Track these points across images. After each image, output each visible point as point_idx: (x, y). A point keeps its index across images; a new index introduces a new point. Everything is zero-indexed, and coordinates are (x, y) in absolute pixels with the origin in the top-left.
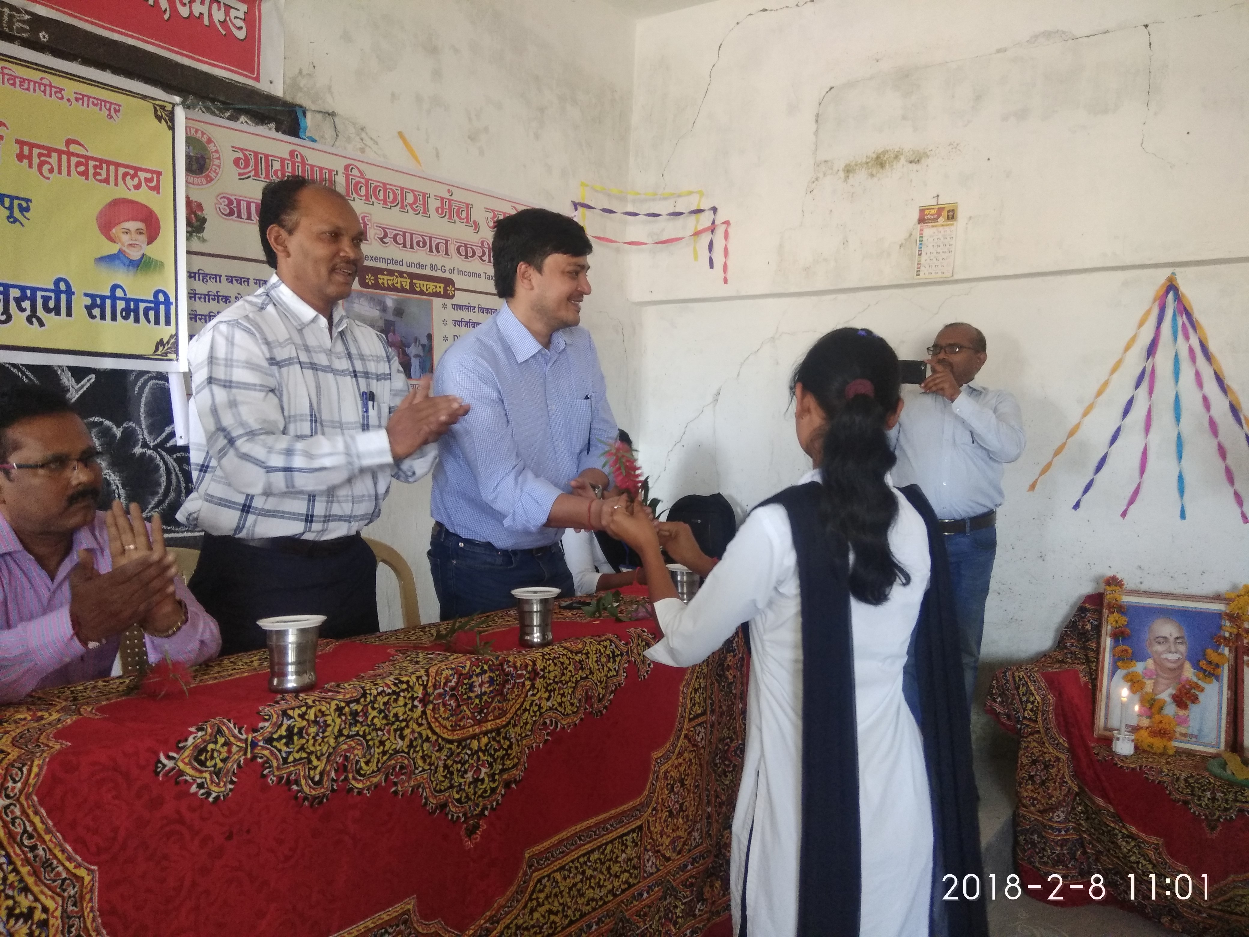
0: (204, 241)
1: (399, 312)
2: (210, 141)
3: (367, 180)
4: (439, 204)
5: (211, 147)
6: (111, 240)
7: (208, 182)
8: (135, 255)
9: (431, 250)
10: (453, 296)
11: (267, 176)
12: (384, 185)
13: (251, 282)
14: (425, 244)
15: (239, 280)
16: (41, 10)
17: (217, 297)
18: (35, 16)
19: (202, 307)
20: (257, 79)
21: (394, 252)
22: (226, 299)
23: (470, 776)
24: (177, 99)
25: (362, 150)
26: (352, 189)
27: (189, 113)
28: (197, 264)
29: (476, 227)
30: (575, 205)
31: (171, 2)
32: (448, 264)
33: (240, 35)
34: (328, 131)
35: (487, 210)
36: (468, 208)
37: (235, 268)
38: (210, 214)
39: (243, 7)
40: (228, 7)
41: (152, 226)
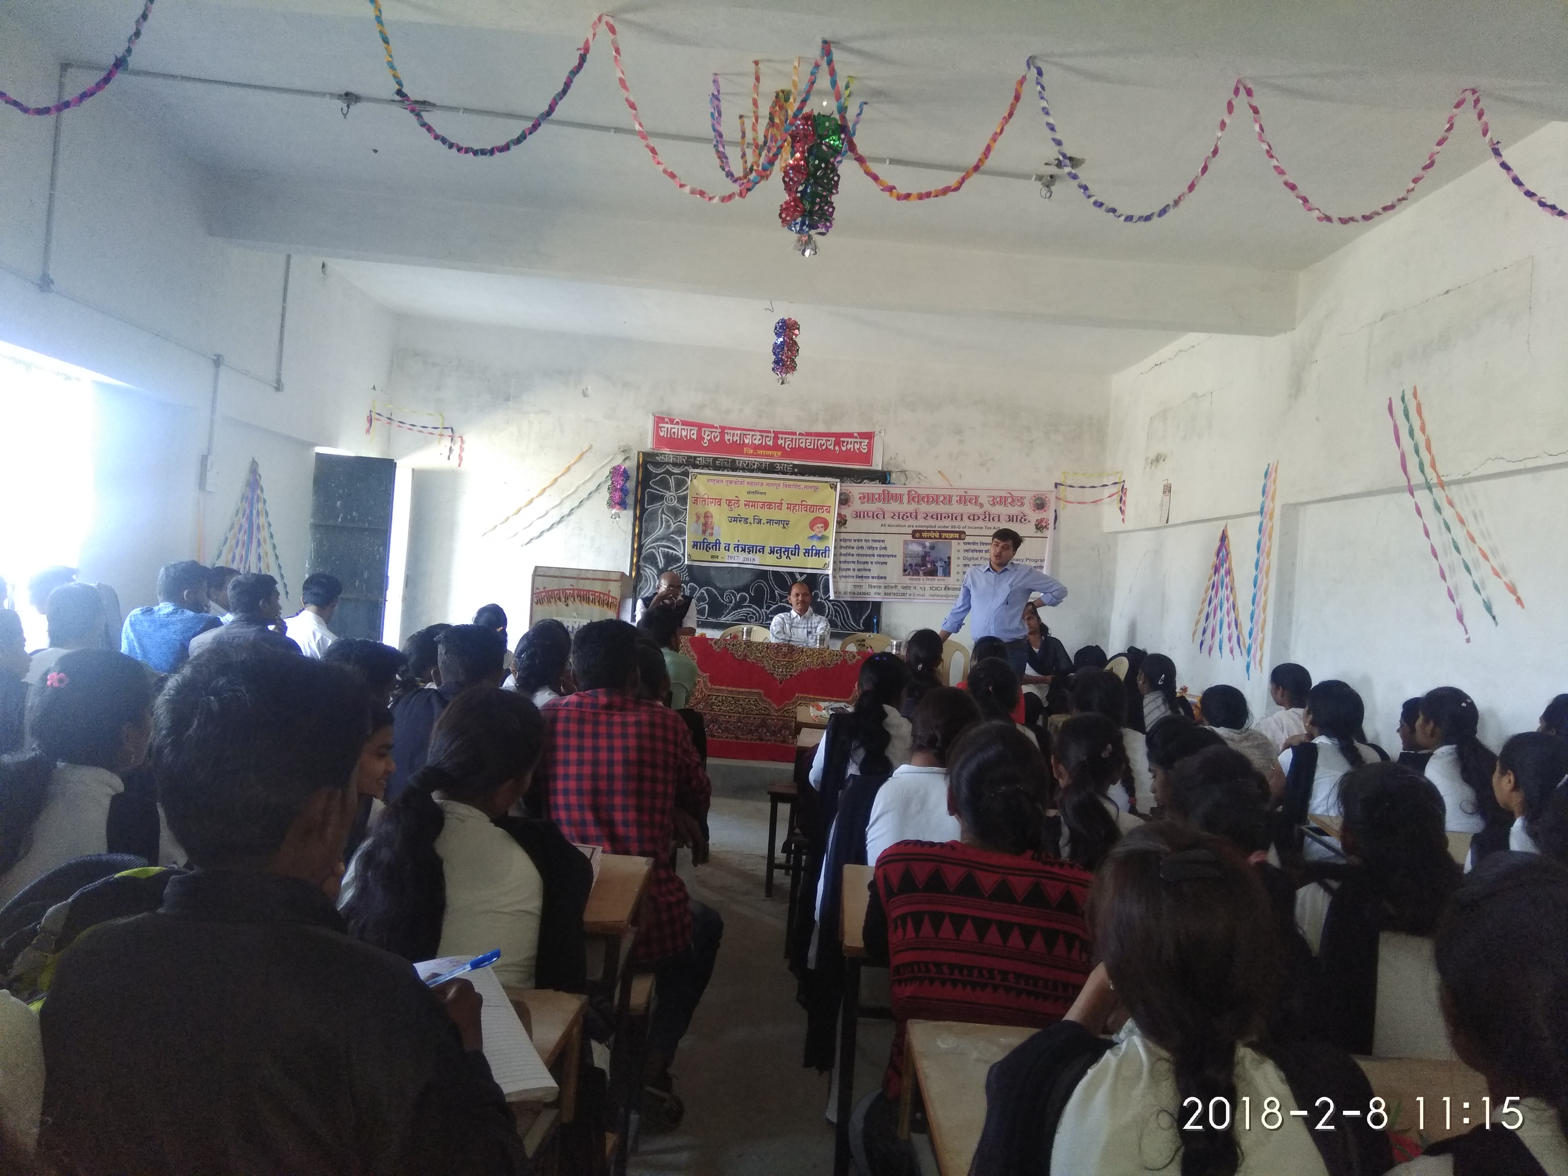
0: (846, 528)
1: (932, 547)
2: (850, 492)
3: (919, 495)
4: (958, 498)
5: (851, 494)
6: (813, 531)
7: (849, 507)
8: (820, 535)
9: (952, 519)
10: (964, 539)
11: (872, 501)
12: (928, 496)
13: (863, 541)
14: (949, 517)
15: (858, 541)
16: (796, 462)
17: (850, 547)
18: (794, 465)
19: (843, 551)
20: (871, 466)
21: (931, 522)
22: (853, 548)
23: (781, 670)
24: (839, 480)
25: (919, 482)
26: (911, 499)
27: (843, 484)
28: (843, 536)
29: (981, 505)
30: (1056, 485)
31: (840, 447)
32: (962, 524)
33: (865, 451)
34: (903, 479)
35: (989, 497)
36: (976, 497)
37: (856, 537)
38: (849, 518)
39: (867, 441)
40: (861, 443)
41: (826, 525)
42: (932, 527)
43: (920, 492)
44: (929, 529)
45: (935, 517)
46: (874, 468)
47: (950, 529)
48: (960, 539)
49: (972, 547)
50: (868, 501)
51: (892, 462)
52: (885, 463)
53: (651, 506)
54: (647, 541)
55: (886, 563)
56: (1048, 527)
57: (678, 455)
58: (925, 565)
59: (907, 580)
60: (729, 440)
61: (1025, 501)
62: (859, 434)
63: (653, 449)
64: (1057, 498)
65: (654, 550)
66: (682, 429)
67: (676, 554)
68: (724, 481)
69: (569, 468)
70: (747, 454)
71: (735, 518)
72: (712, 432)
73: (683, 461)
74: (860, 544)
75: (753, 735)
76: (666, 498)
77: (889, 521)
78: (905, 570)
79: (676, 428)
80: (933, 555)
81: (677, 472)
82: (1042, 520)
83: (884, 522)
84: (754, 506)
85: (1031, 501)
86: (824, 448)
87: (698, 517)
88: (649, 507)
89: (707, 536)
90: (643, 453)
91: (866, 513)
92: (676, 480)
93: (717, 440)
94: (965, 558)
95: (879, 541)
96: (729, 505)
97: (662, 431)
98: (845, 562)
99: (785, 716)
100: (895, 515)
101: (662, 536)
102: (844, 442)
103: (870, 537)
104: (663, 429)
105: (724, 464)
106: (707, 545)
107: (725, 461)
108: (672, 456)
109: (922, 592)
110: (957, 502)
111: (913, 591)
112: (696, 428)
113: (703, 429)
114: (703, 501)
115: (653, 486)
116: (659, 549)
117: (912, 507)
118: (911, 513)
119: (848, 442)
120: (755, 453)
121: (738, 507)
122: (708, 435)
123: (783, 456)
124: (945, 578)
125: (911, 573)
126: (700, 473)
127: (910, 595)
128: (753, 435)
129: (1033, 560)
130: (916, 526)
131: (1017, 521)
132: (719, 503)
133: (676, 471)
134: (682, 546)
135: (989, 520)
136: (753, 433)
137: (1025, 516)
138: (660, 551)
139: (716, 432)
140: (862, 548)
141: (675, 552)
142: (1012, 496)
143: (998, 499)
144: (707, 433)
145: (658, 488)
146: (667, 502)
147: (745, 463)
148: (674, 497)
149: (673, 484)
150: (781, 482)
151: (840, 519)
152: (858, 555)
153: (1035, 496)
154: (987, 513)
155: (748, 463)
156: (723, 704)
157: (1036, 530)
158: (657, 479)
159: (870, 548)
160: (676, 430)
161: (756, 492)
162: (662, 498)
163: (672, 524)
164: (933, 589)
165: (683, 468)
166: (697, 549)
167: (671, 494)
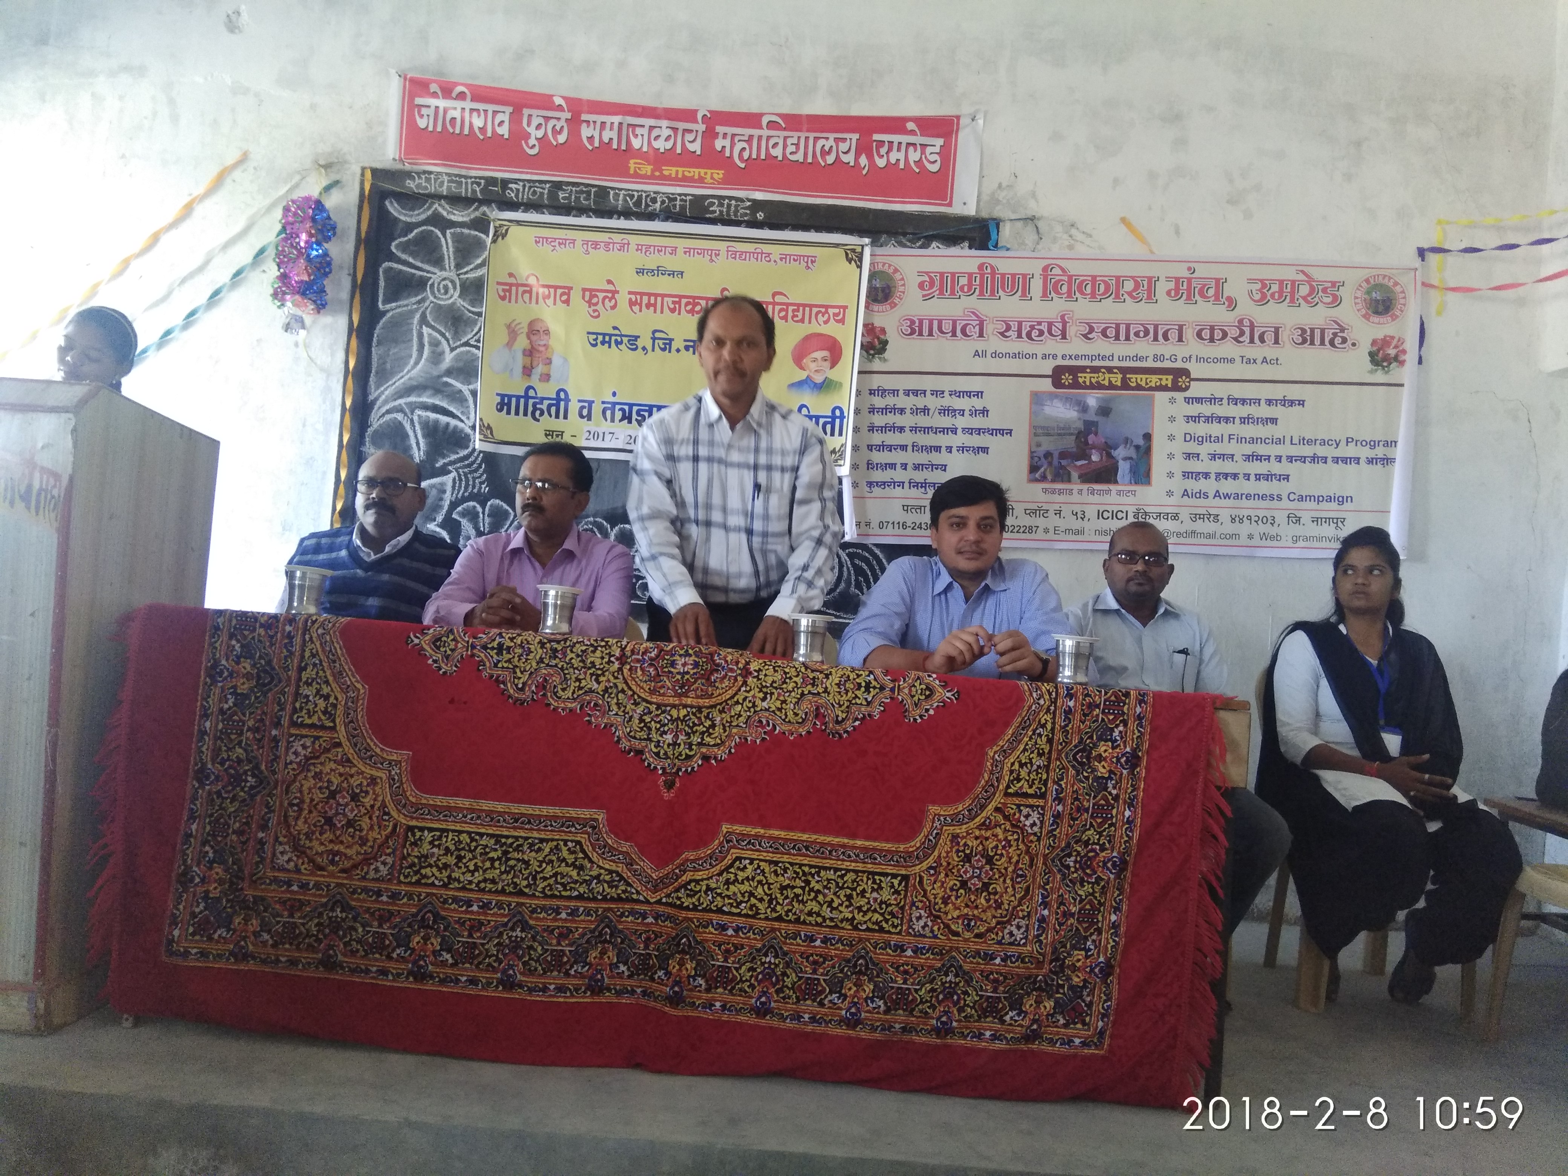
0: (885, 360)
1: (1105, 411)
2: (896, 270)
3: (1070, 277)
5: (898, 276)
6: (802, 368)
7: (892, 308)
8: (819, 379)
9: (1156, 339)
10: (1187, 388)
11: (953, 293)
12: (1094, 278)
13: (928, 393)
14: (1147, 333)
15: (916, 393)
16: (759, 196)
17: (894, 410)
18: (754, 201)
19: (879, 420)
20: (950, 205)
21: (1101, 346)
22: (902, 411)
23: (669, 738)
24: (867, 240)
25: (1071, 247)
26: (1051, 288)
27: (879, 251)
28: (877, 381)
29: (1232, 303)
30: (1422, 253)
31: (870, 158)
32: (1181, 351)
33: (934, 168)
34: (1030, 236)
35: (1251, 281)
36: (1219, 283)
37: (912, 382)
38: (892, 336)
39: (940, 142)
40: (924, 146)
41: (834, 351)
42: (1104, 358)
43: (1074, 268)
44: (1096, 363)
45: (1111, 332)
46: (957, 209)
47: (1150, 364)
48: (1176, 388)
49: (1207, 409)
50: (941, 293)
51: (1002, 195)
52: (985, 197)
53: (394, 304)
54: (382, 393)
55: (985, 450)
56: (1402, 358)
57: (460, 176)
58: (1083, 454)
59: (1037, 493)
60: (591, 139)
61: (1343, 292)
62: (918, 120)
63: (401, 160)
64: (1424, 284)
65: (399, 416)
66: (472, 110)
67: (456, 427)
68: (579, 243)
69: (188, 210)
70: (636, 175)
71: (604, 335)
72: (547, 119)
73: (474, 191)
74: (920, 402)
75: (567, 974)
76: (432, 285)
77: (995, 343)
78: (1033, 469)
79: (455, 109)
80: (1107, 428)
81: (460, 219)
82: (1386, 342)
83: (980, 345)
84: (655, 305)
85: (1359, 294)
86: (830, 159)
87: (512, 332)
88: (388, 306)
89: (535, 381)
90: (375, 172)
91: (935, 323)
92: (459, 240)
93: (562, 138)
94: (1189, 438)
95: (969, 394)
96: (589, 303)
97: (422, 116)
98: (881, 447)
99: (681, 907)
100: (1008, 328)
101: (420, 379)
102: (881, 143)
103: (946, 384)
104: (424, 111)
105: (577, 199)
106: (534, 405)
107: (582, 192)
108: (446, 178)
109: (1077, 524)
110: (1168, 293)
111: (1053, 521)
112: (509, 109)
113: (526, 112)
114: (524, 292)
115: (399, 254)
116: (412, 413)
117: (1052, 309)
118: (1050, 325)
119: (891, 143)
120: (657, 174)
121: (613, 307)
122: (539, 127)
123: (726, 182)
124: (1138, 488)
125: (1049, 477)
126: (518, 223)
127: (1046, 531)
128: (652, 128)
129: (1363, 443)
130: (1064, 357)
131: (1322, 343)
132: (564, 298)
133: (458, 216)
134: (472, 406)
135: (1252, 341)
136: (652, 122)
137: (1343, 330)
138: (416, 418)
139: (559, 119)
140: (925, 410)
141: (453, 422)
142: (1310, 279)
143: (1275, 288)
144: (535, 122)
145: (411, 260)
146: (433, 293)
147: (632, 197)
148: (452, 282)
149: (451, 249)
150: (722, 246)
151: (868, 339)
152: (914, 429)
153: (1367, 281)
154: (1246, 323)
155: (640, 197)
156: (460, 858)
157: (1370, 366)
158: (411, 236)
159: (945, 411)
160: (457, 114)
161: (659, 271)
162: (421, 284)
163: (447, 350)
164: (1106, 515)
165: (476, 209)
166: (509, 413)
167: (444, 274)
